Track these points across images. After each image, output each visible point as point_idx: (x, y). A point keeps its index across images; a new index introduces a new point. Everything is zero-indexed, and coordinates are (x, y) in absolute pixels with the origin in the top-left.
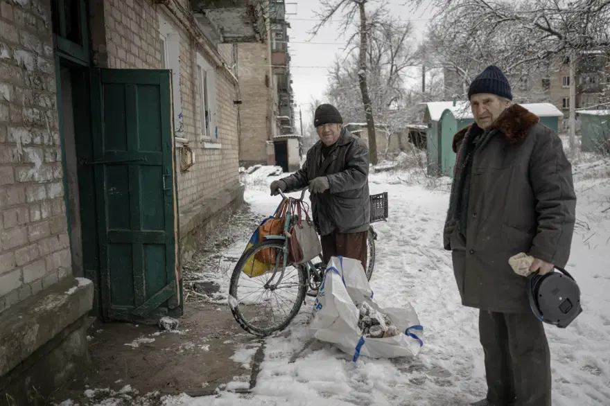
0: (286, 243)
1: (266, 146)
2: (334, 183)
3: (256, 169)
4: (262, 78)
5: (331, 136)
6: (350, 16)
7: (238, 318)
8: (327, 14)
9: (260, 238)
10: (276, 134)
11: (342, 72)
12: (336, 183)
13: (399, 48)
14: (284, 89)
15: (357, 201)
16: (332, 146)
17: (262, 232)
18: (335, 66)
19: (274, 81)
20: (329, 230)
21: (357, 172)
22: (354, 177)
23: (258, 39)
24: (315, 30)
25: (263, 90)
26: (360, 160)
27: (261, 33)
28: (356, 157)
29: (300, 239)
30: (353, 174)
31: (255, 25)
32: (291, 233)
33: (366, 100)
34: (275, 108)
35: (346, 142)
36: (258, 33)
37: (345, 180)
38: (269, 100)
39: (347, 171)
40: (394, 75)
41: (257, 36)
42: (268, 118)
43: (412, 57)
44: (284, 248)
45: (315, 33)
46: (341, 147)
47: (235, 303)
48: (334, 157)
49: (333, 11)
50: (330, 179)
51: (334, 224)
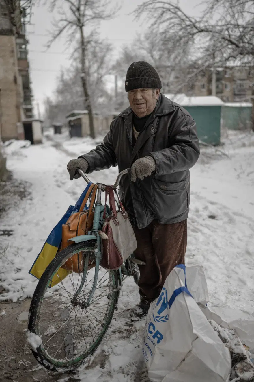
0: (98, 244)
1: (17, 127)
2: (162, 163)
3: (10, 143)
4: (11, 78)
5: (144, 106)
6: (72, 35)
7: (42, 360)
8: (57, 33)
9: (65, 241)
10: (24, 119)
11: (66, 77)
12: (165, 163)
13: (102, 62)
14: (27, 87)
15: (181, 184)
16: (147, 117)
17: (66, 233)
18: (60, 73)
19: (20, 80)
20: (146, 221)
21: (188, 149)
22: (185, 155)
23: (15, 32)
24: (49, 43)
25: (13, 86)
26: (189, 133)
27: (18, 26)
28: (184, 129)
29: (117, 238)
30: (184, 152)
31: (13, 15)
32: (107, 233)
33: (86, 95)
34: (22, 100)
35: (167, 111)
36: (15, 25)
37: (175, 160)
38: (18, 94)
39: (175, 147)
40: (99, 81)
41: (14, 29)
42: (18, 107)
43: (110, 69)
44: (96, 250)
45: (49, 46)
46: (160, 117)
47: (36, 341)
48: (153, 131)
49: (61, 31)
50: (156, 158)
51: (154, 213)
